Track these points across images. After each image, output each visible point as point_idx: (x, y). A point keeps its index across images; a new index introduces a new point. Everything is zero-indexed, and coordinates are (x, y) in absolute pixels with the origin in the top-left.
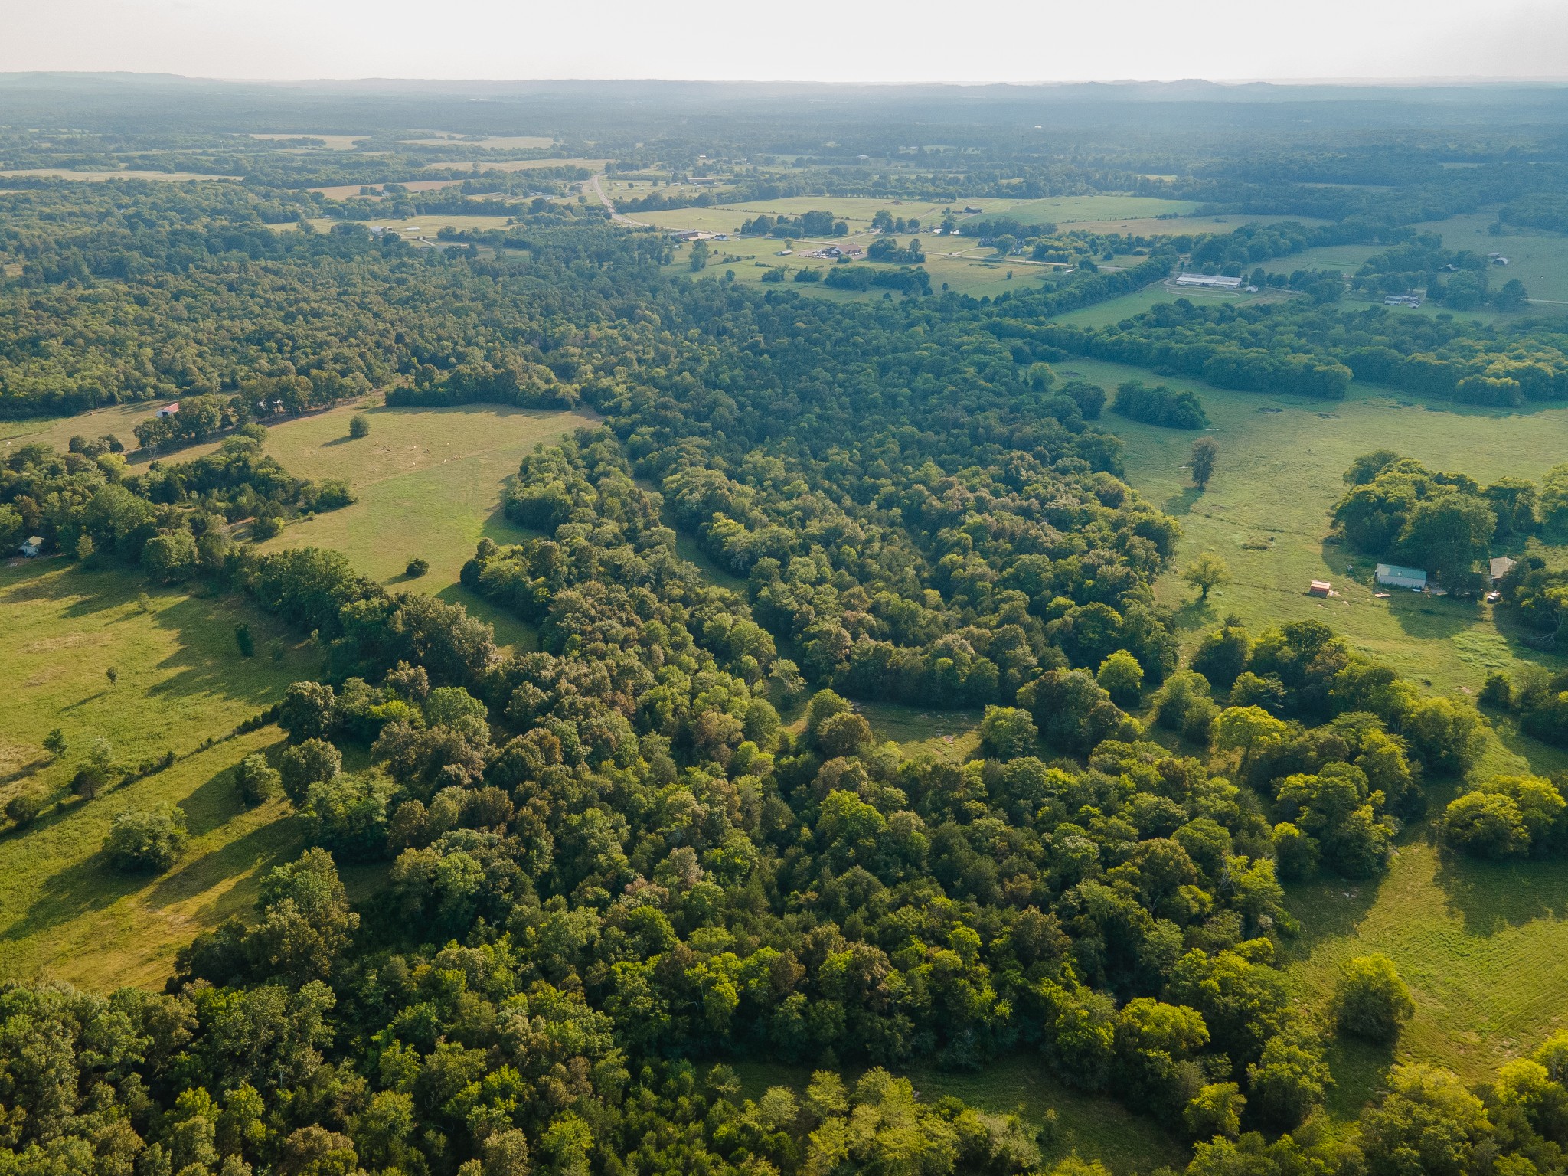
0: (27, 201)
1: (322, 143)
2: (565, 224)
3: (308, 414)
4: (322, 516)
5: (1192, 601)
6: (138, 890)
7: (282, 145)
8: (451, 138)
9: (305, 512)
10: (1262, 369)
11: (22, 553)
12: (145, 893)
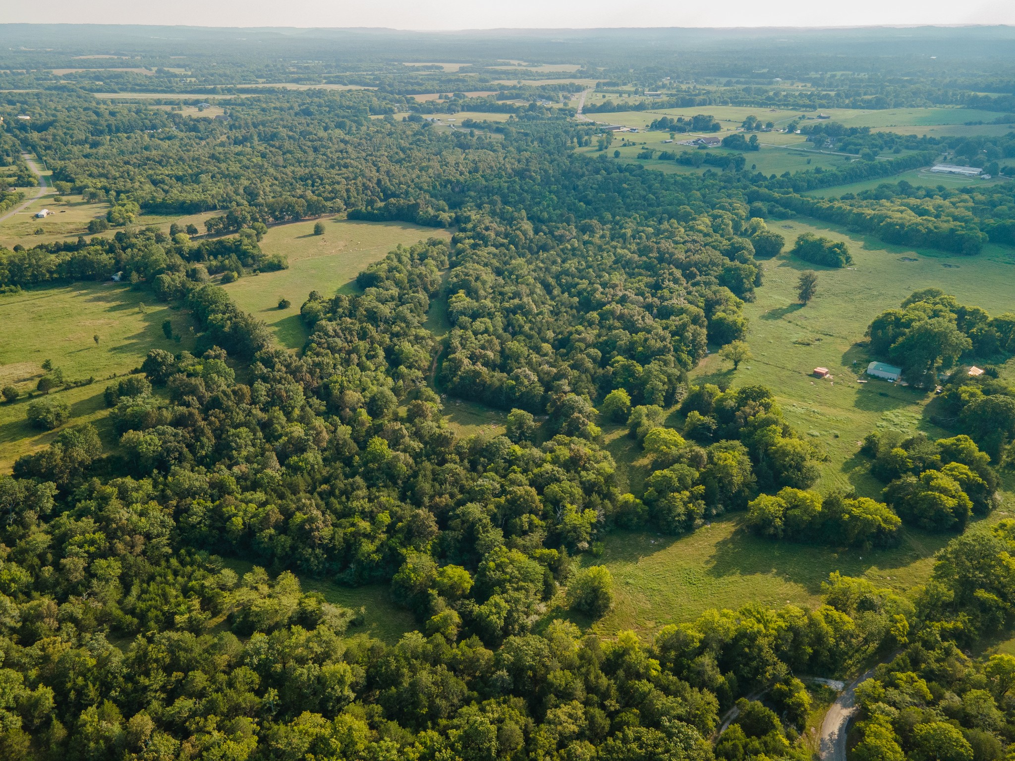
0: (259, 100)
1: (442, 68)
2: (542, 119)
3: (304, 220)
4: (265, 274)
5: (725, 370)
6: (33, 436)
7: (418, 69)
8: (519, 65)
9: (255, 271)
10: (918, 231)
11: (113, 279)
12: (36, 438)
